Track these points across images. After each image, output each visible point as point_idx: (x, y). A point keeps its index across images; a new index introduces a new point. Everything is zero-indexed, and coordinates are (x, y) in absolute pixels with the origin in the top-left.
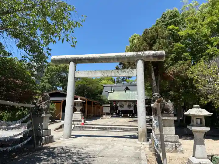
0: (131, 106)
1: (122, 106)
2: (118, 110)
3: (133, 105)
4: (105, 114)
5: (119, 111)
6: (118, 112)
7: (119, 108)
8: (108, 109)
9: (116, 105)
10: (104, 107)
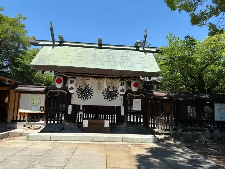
0: (116, 91)
1: (85, 93)
2: (70, 107)
3: (122, 90)
4: (26, 118)
5: (76, 108)
6: (70, 112)
7: (76, 100)
8: (37, 102)
9: (65, 88)
10: (22, 95)
